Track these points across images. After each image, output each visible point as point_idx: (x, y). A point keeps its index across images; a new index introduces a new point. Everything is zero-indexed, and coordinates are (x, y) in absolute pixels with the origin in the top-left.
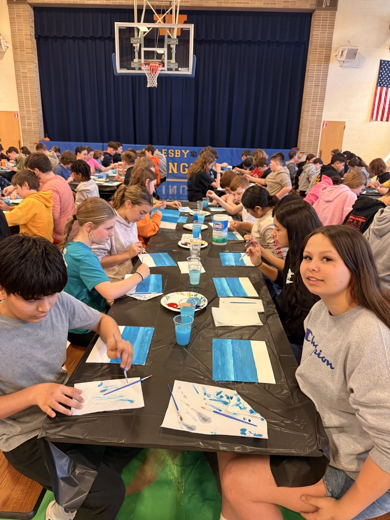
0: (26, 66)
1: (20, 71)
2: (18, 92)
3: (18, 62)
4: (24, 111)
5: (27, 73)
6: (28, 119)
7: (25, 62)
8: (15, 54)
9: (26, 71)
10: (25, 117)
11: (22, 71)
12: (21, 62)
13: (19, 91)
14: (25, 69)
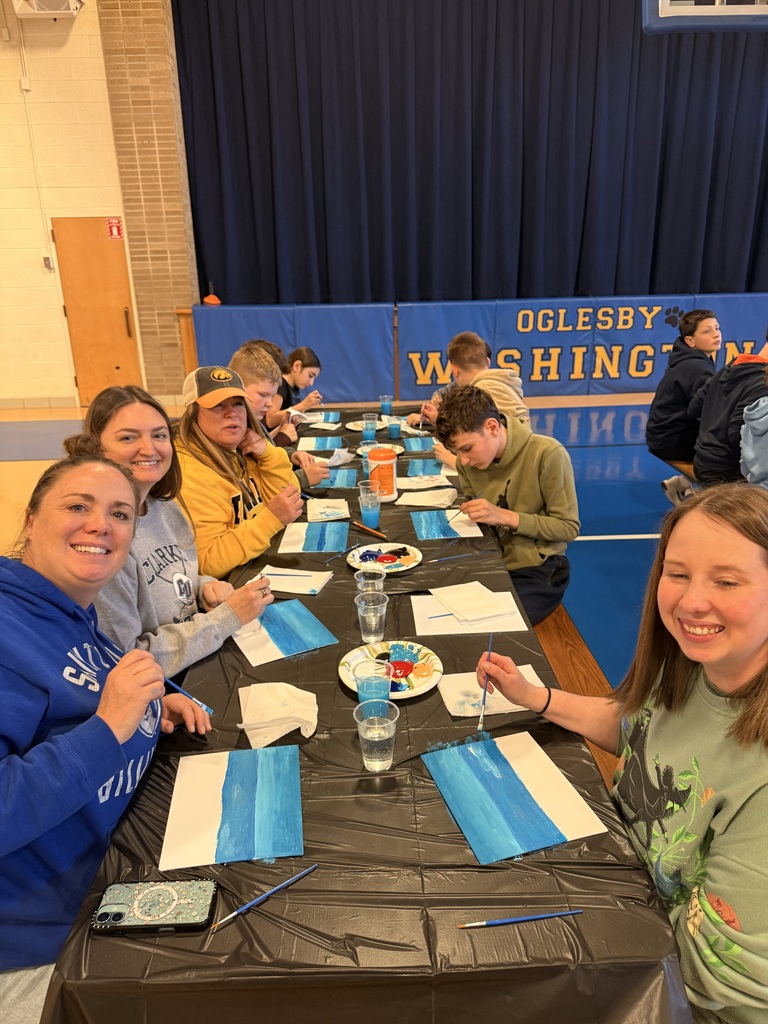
0: (144, 67)
1: (126, 82)
2: (119, 153)
3: (116, 52)
4: (141, 214)
5: (147, 88)
6: (155, 240)
7: (142, 51)
8: (106, 27)
9: (146, 81)
10: (143, 233)
11: (131, 81)
12: (128, 51)
13: (122, 150)
14: (143, 75)
